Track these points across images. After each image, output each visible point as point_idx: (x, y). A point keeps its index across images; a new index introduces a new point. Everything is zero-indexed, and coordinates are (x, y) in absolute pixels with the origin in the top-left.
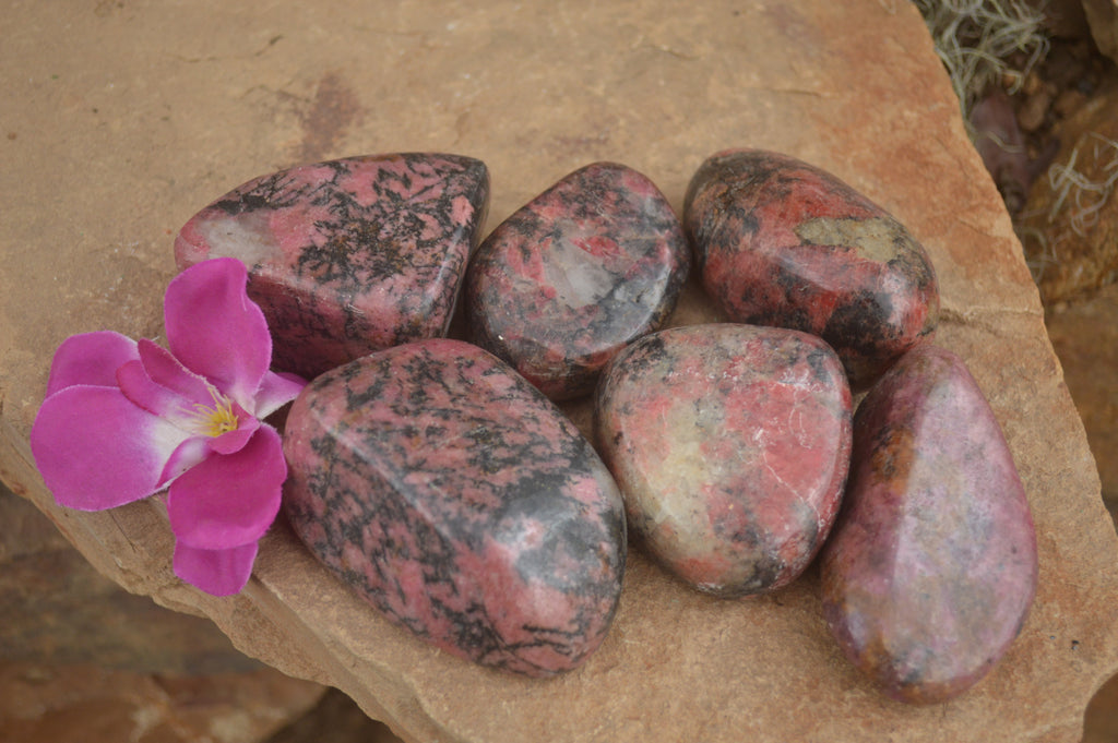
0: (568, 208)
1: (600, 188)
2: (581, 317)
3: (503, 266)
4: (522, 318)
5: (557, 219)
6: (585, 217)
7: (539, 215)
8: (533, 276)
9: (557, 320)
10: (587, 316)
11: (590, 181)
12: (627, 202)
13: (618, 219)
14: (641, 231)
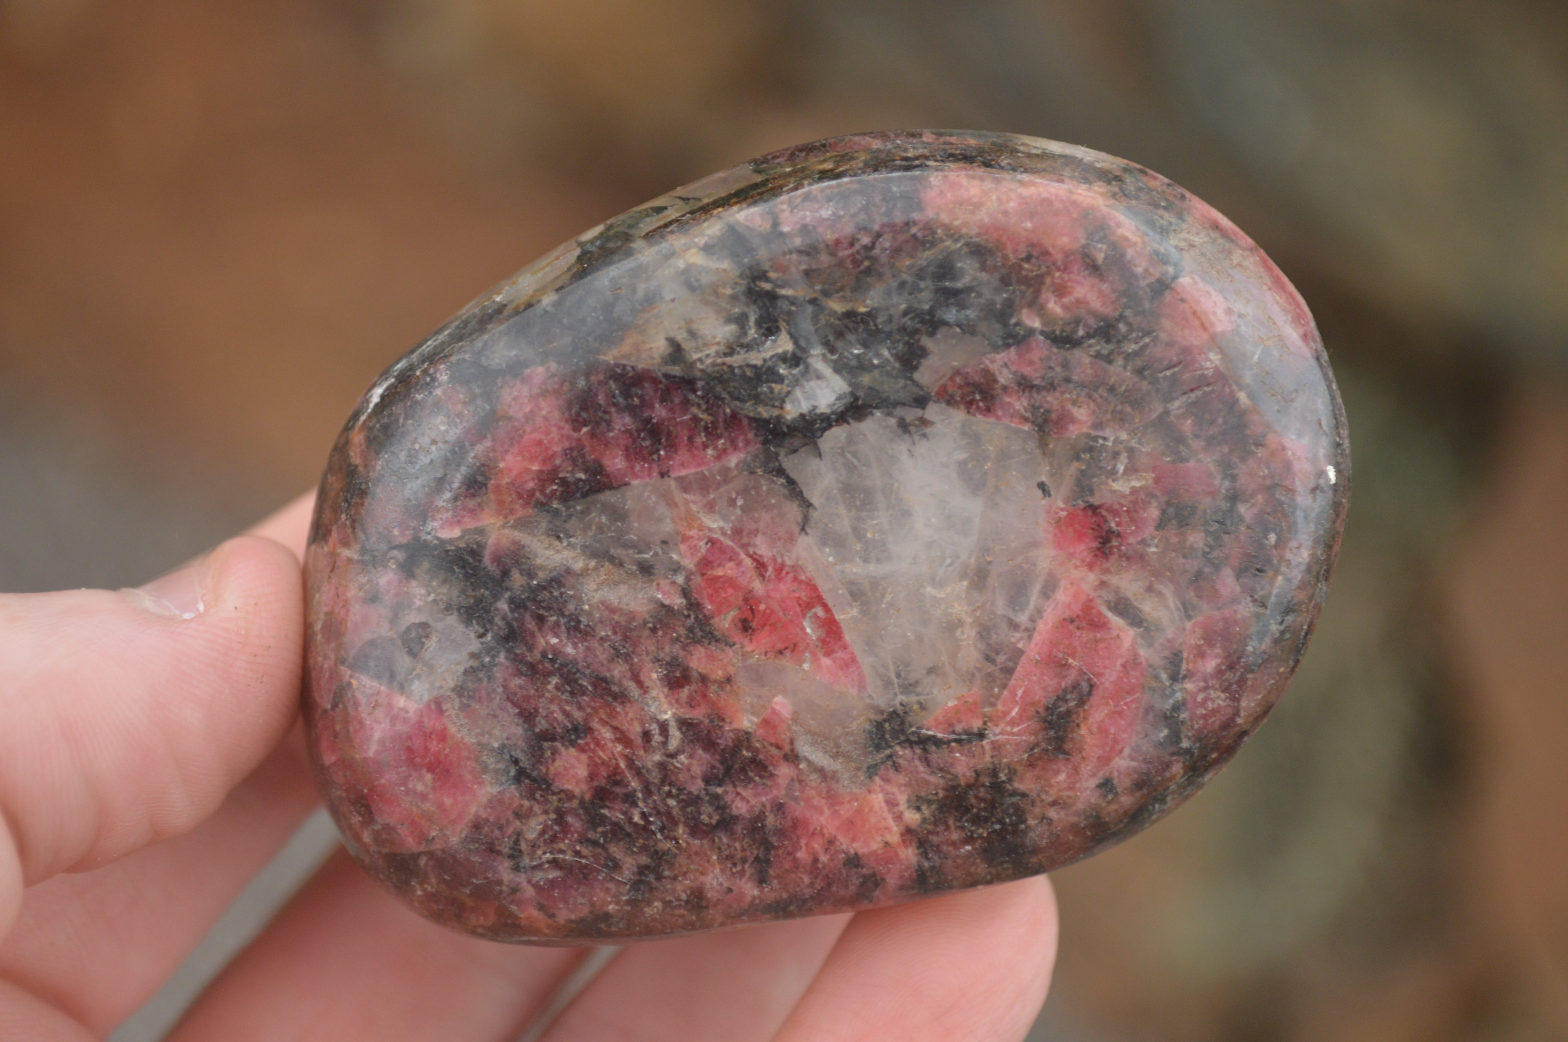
0: (779, 808)
1: (595, 821)
2: (1025, 385)
3: (1170, 719)
4: (1234, 498)
5: (847, 786)
6: (743, 739)
7: (908, 832)
8: (1098, 624)
9: (1121, 419)
10: (1004, 378)
11: (616, 866)
12: (528, 716)
13: (618, 670)
14: (557, 581)
